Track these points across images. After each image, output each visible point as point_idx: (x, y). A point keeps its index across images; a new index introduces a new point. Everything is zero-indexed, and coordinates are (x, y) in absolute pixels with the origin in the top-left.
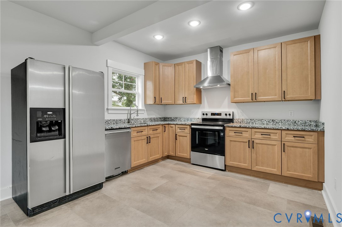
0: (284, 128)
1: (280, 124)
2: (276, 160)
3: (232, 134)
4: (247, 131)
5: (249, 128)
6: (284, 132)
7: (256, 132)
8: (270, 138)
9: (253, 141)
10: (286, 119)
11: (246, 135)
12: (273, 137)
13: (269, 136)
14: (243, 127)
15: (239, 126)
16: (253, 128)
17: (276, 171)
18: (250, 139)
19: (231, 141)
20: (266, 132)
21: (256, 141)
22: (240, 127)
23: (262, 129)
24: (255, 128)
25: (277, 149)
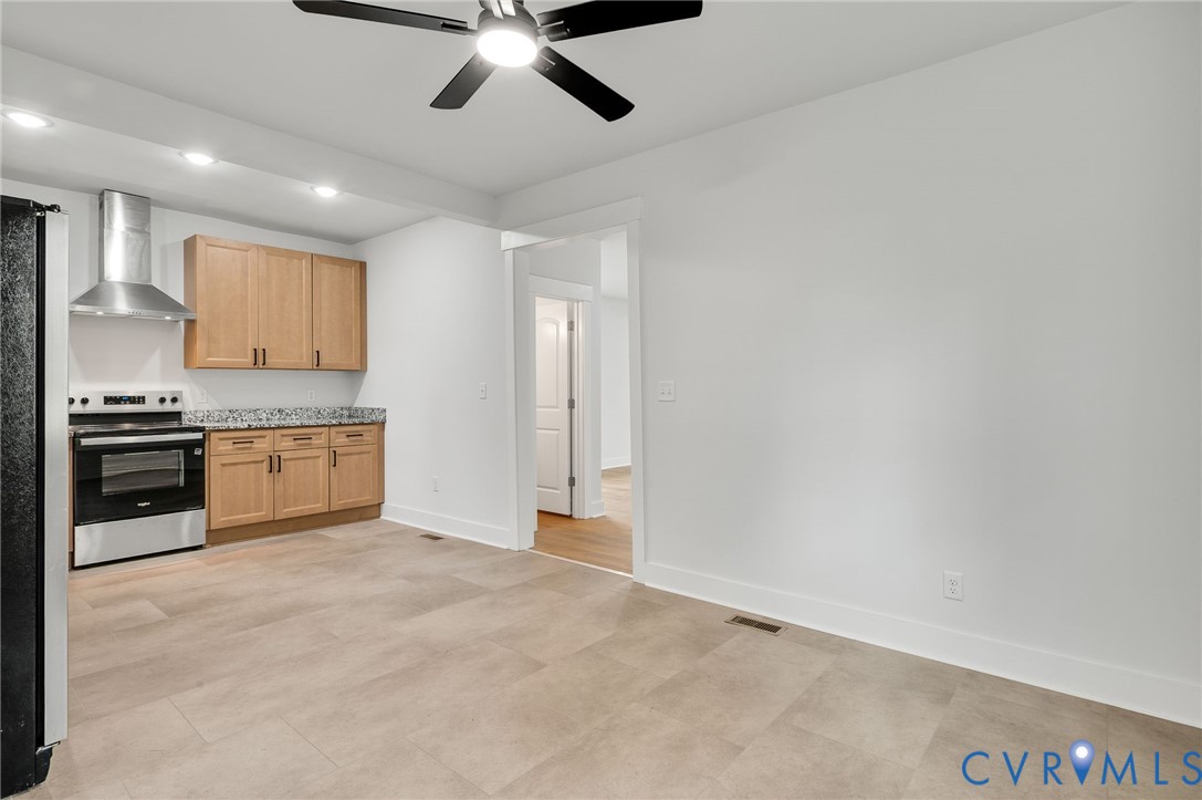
0: (334, 422)
1: (293, 416)
2: (321, 486)
3: (227, 446)
4: (264, 437)
5: (270, 428)
6: (333, 430)
7: (283, 436)
8: (310, 444)
9: (279, 457)
10: (305, 404)
11: (263, 445)
12: (315, 441)
13: (308, 441)
14: (256, 429)
15: (246, 426)
16: (279, 428)
17: (319, 507)
18: (271, 454)
19: (223, 465)
20: (302, 434)
21: (284, 455)
22: (249, 428)
23: (298, 427)
24: (284, 427)
25: (322, 463)
